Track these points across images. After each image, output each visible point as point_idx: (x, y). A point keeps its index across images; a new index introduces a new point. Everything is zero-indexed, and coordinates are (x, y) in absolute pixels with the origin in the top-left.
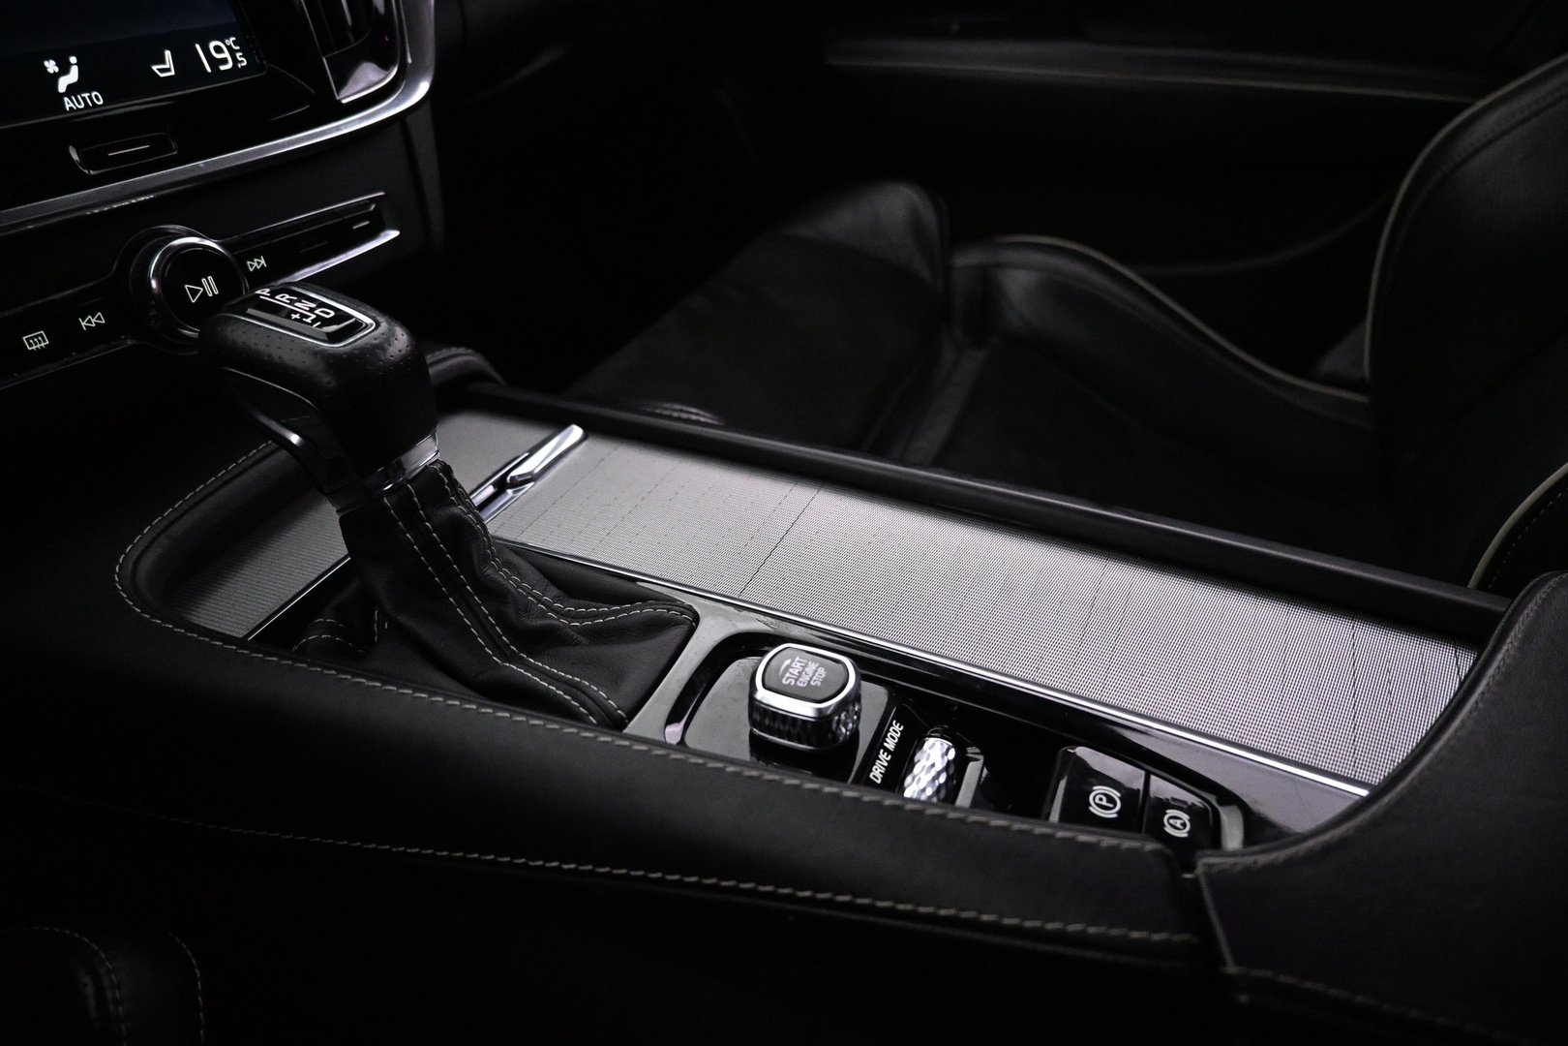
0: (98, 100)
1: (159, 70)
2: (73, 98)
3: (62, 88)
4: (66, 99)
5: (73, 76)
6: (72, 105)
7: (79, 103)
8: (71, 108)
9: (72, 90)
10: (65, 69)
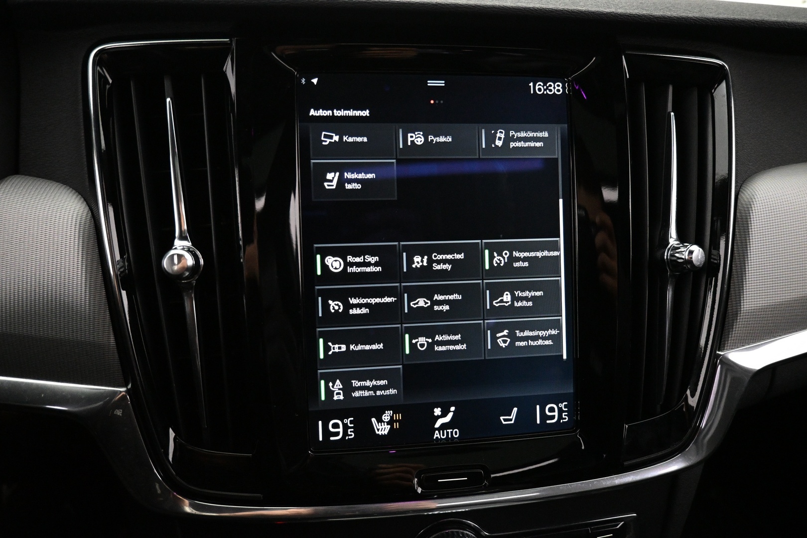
0: (456, 434)
1: (504, 419)
2: (441, 431)
3: (437, 425)
4: (437, 432)
5: (448, 419)
6: (438, 436)
7: (443, 435)
8: (437, 437)
9: (444, 427)
10: (444, 414)
